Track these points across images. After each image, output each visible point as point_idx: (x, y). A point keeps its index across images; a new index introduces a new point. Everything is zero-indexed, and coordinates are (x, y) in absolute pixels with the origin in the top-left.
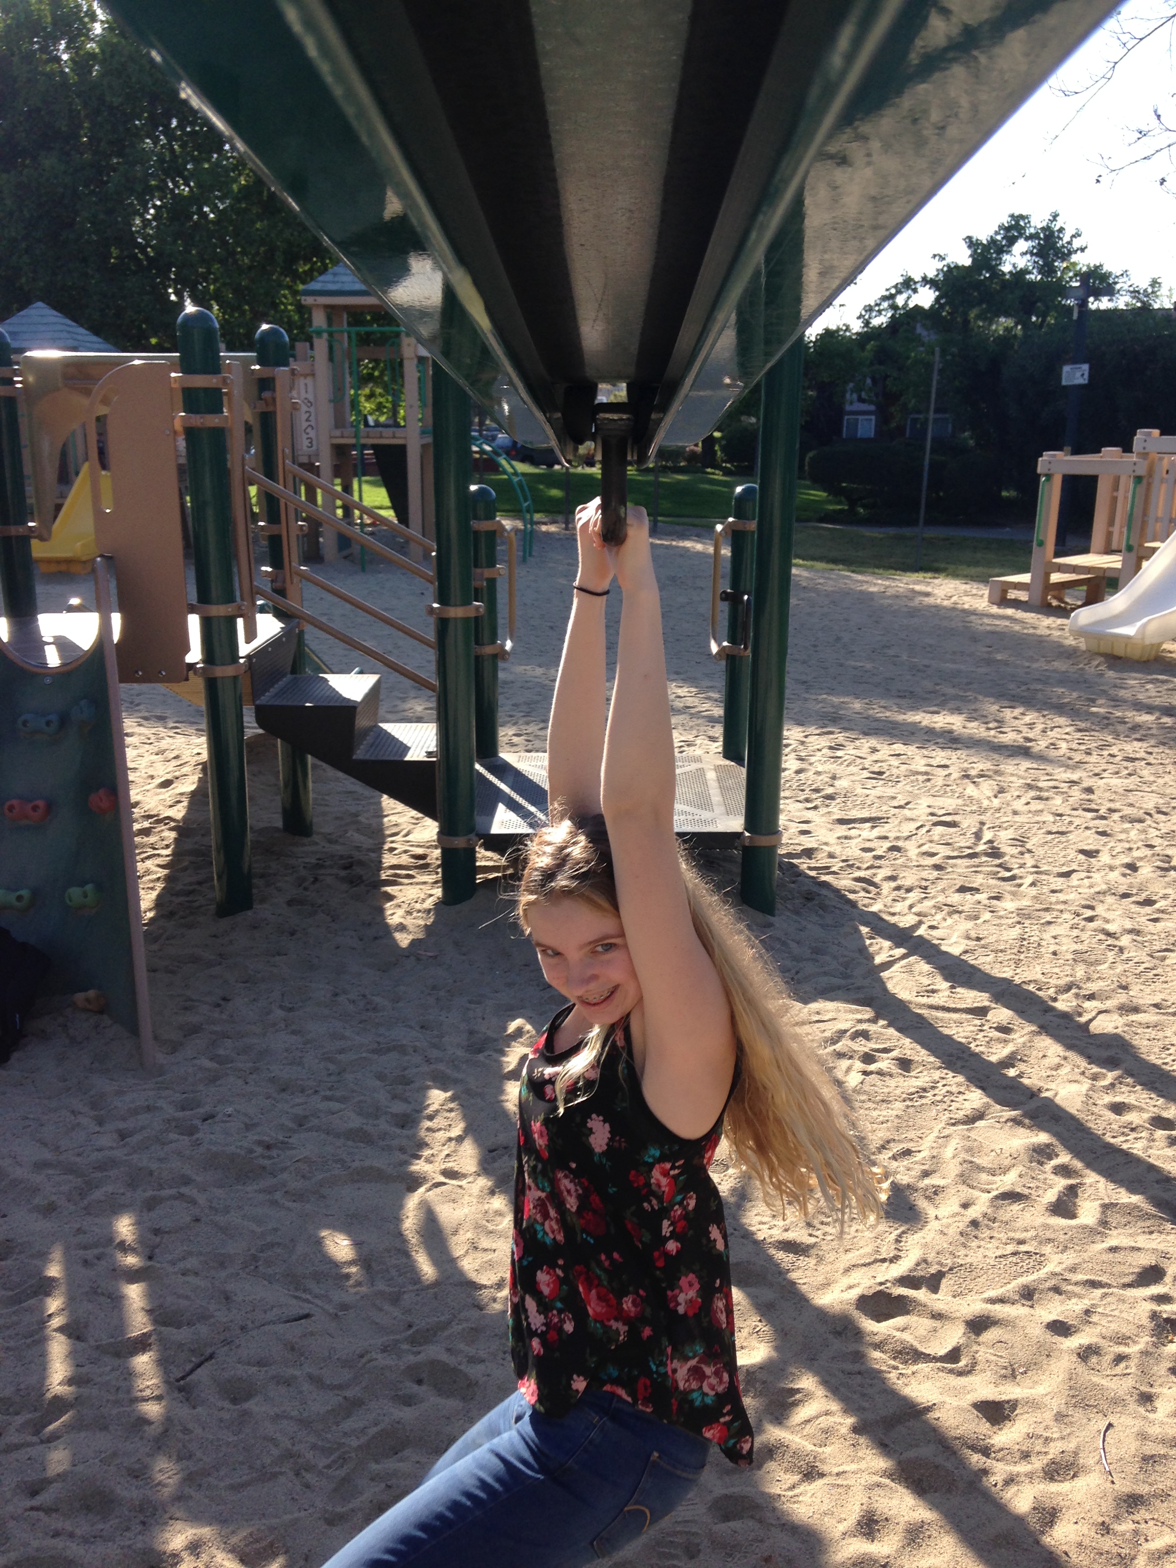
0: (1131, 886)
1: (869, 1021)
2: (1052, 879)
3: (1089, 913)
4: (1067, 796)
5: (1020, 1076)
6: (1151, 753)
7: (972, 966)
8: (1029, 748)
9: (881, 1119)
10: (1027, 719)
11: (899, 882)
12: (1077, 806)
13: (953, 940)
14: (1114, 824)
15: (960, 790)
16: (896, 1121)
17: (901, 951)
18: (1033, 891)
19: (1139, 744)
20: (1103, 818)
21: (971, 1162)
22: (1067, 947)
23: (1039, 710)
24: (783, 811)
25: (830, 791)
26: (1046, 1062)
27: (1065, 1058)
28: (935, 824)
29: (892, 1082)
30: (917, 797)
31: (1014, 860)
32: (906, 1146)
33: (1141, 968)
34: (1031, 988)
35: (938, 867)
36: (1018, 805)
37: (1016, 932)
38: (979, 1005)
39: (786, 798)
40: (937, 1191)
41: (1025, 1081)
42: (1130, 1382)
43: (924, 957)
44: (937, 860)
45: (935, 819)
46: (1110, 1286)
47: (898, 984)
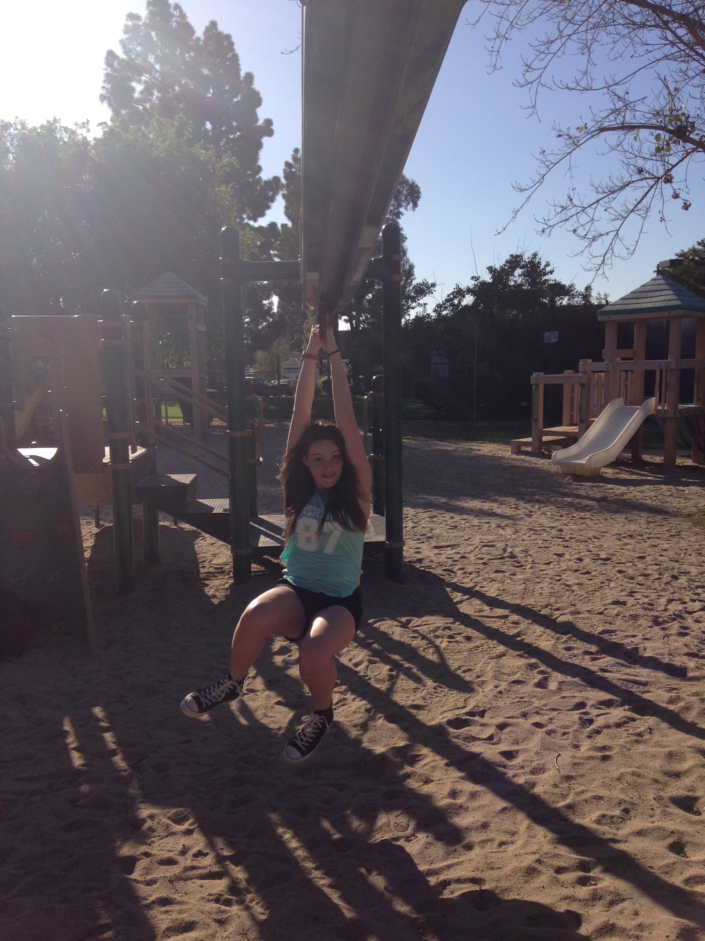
0: (579, 567)
1: (451, 623)
2: (540, 566)
3: (558, 578)
4: (549, 533)
5: (523, 639)
7: (501, 600)
9: (457, 658)
11: (466, 570)
12: (554, 537)
13: (492, 591)
15: (496, 532)
16: (464, 659)
17: (467, 597)
18: (531, 571)
20: (565, 541)
21: (499, 671)
22: (547, 591)
24: (406, 544)
25: (430, 535)
26: (535, 634)
27: (544, 632)
28: (483, 546)
29: (462, 645)
30: (474, 535)
31: (522, 559)
32: (469, 667)
33: (582, 598)
34: (529, 607)
35: (485, 564)
36: (525, 537)
37: (523, 586)
38: (504, 614)
39: (407, 539)
40: (483, 683)
41: (525, 641)
42: (569, 741)
43: (477, 598)
44: (484, 561)
45: (483, 544)
46: (561, 710)
47: (465, 609)
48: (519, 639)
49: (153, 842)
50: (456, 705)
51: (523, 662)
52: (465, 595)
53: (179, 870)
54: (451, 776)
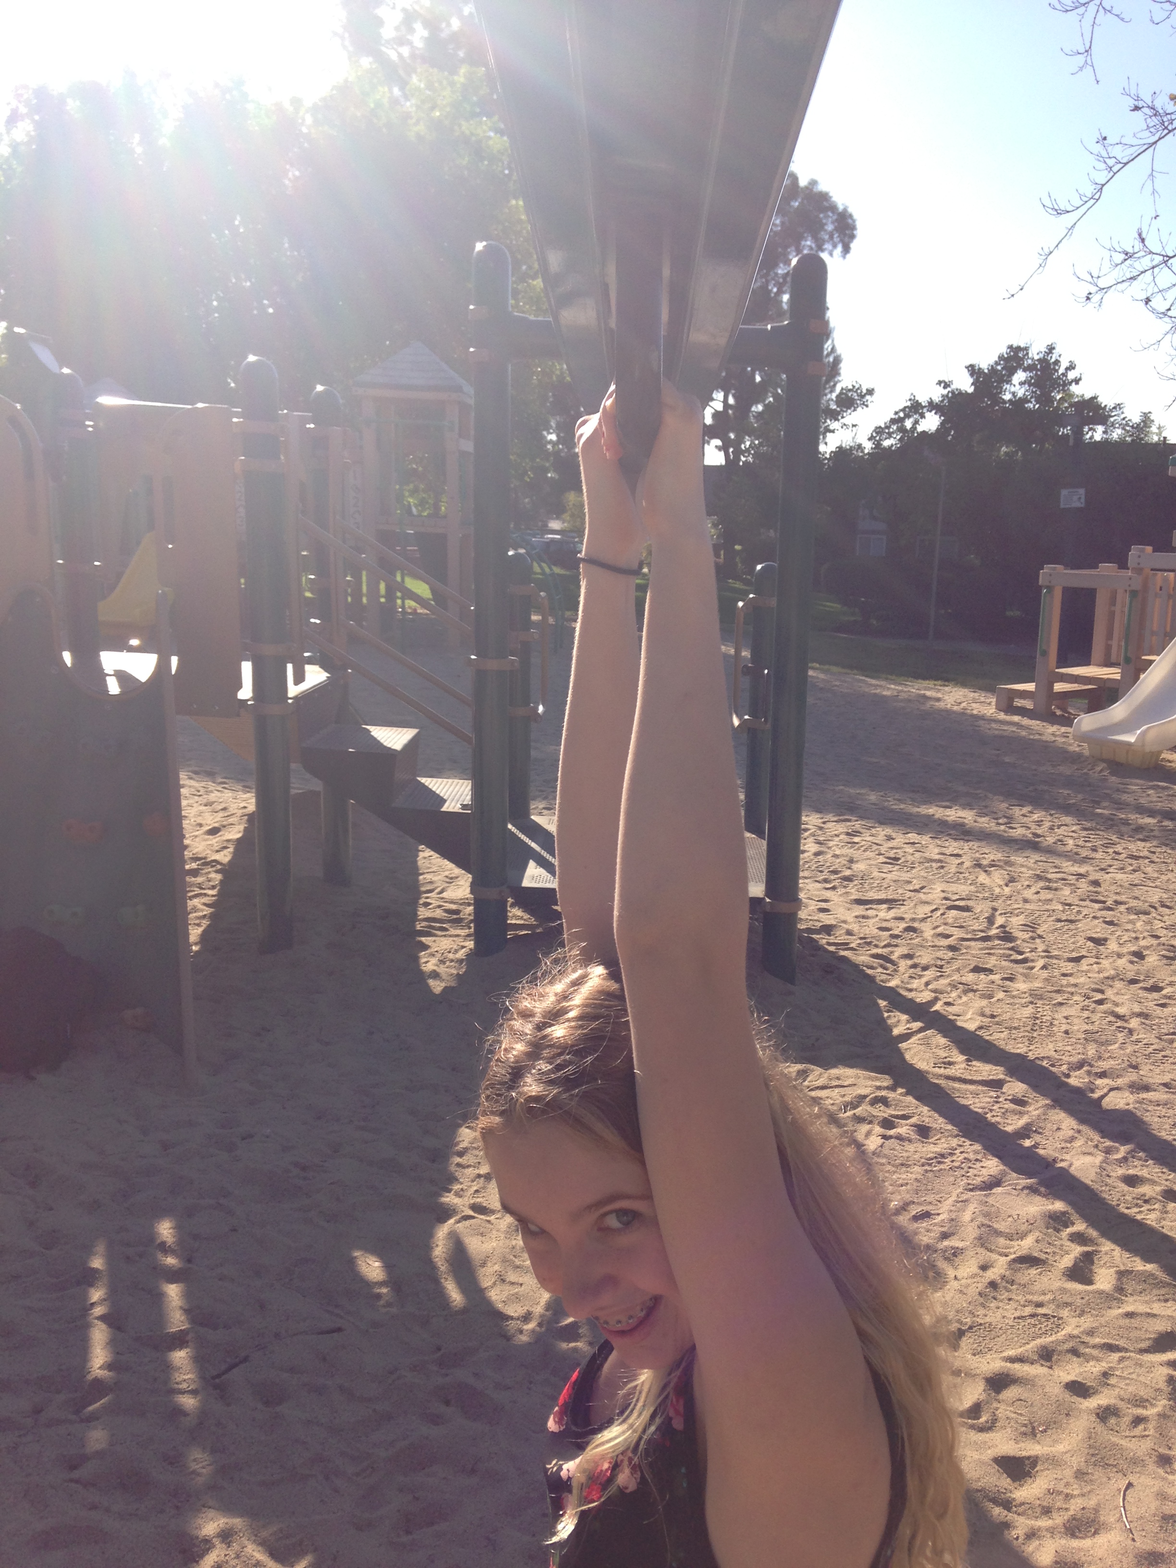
0: (1138, 973)
1: (887, 1088)
2: (1063, 964)
3: (1099, 996)
4: (1075, 888)
5: (1036, 1146)
6: (1154, 853)
7: (987, 1041)
8: (1038, 843)
9: (901, 1182)
10: (1035, 817)
11: (915, 960)
12: (1084, 897)
13: (969, 1016)
14: (1120, 914)
15: (972, 877)
16: (915, 1184)
17: (917, 1025)
18: (1045, 974)
19: (1142, 844)
20: (1110, 909)
21: (989, 1226)
22: (1079, 1027)
23: (1046, 810)
24: (802, 889)
25: (848, 873)
26: (1061, 1135)
27: (1079, 1132)
28: (950, 908)
29: (911, 1148)
30: (931, 882)
31: (1026, 944)
32: (926, 1208)
33: (1150, 1050)
34: (1044, 1063)
35: (952, 948)
36: (1029, 894)
37: (1029, 1011)
38: (995, 1078)
39: (806, 878)
40: (956, 1252)
41: (1041, 1152)
42: (1148, 1442)
43: (940, 1031)
44: (951, 941)
45: (949, 903)
46: (1127, 1350)
47: (914, 1055)
48: (1027, 1144)
51: (1037, 1206)
52: (915, 1020)
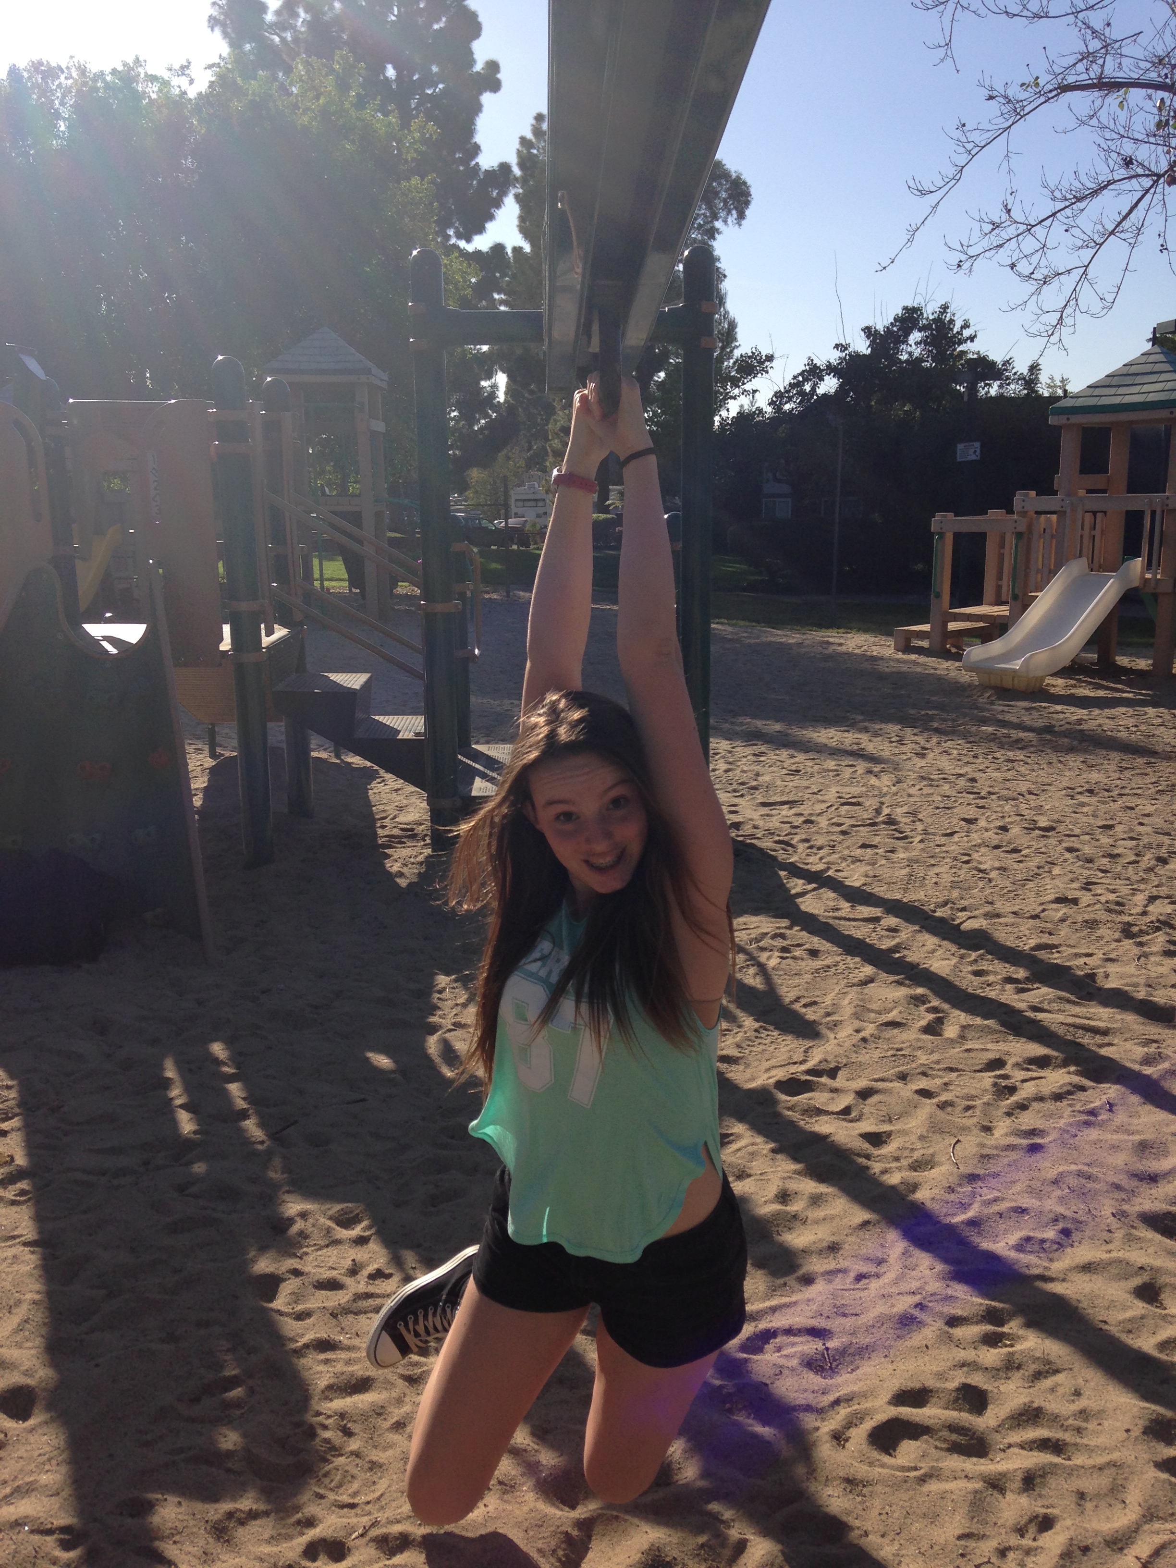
0: (1001, 841)
1: (786, 928)
2: (937, 838)
3: (966, 858)
4: (953, 784)
5: (904, 956)
7: (869, 893)
9: (794, 985)
11: (812, 843)
12: (961, 790)
13: (855, 878)
14: (992, 802)
15: (864, 781)
16: (806, 985)
17: (812, 886)
18: (922, 846)
19: (1020, 751)
20: (980, 798)
21: (863, 1007)
22: (946, 879)
25: (754, 783)
26: (925, 948)
27: (940, 945)
28: (843, 804)
29: (803, 964)
30: (828, 786)
31: (906, 826)
32: (813, 999)
33: (1005, 891)
34: (916, 904)
35: (844, 833)
36: (913, 791)
38: (874, 916)
40: (836, 1024)
41: (907, 959)
42: (975, 1120)
43: (830, 888)
44: (843, 828)
45: (842, 800)
46: (964, 1071)
47: (809, 905)
48: (897, 955)
49: (306, 1254)
50: (790, 1058)
51: (902, 992)
52: (809, 883)
53: (347, 1298)
54: (780, 1169)
